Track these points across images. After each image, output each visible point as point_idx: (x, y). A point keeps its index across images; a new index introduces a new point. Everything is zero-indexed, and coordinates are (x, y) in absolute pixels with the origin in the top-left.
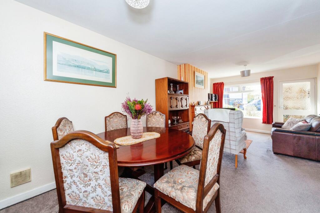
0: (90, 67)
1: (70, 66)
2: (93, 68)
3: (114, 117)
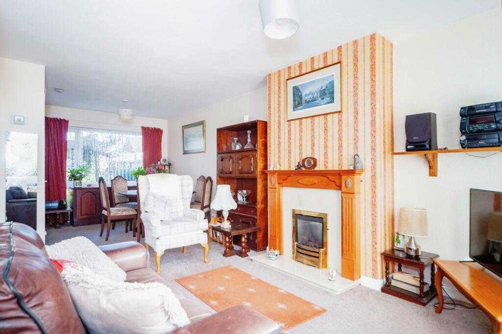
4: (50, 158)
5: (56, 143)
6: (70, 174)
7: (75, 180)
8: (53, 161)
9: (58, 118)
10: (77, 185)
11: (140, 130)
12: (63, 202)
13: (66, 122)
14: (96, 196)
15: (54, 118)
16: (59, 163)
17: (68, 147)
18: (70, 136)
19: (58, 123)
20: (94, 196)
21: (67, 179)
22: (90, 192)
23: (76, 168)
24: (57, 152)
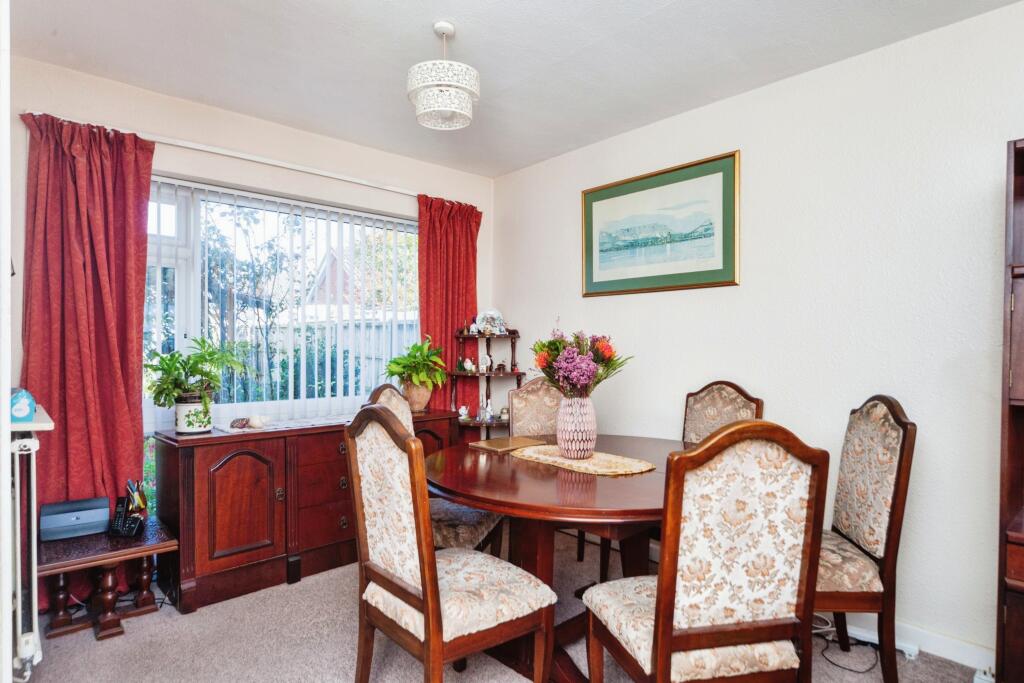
0: (658, 235)
1: (618, 249)
2: (665, 235)
3: (707, 398)
4: (69, 305)
5: (100, 237)
6: (157, 376)
7: (180, 400)
8: (83, 323)
9: (109, 129)
10: (190, 424)
11: (412, 210)
12: (129, 499)
13: (145, 148)
14: (271, 470)
15: (90, 127)
16: (112, 324)
17: (151, 260)
18: (161, 218)
19: (105, 148)
20: (265, 467)
21: (147, 395)
22: (249, 454)
23: (185, 349)
24: (104, 279)
